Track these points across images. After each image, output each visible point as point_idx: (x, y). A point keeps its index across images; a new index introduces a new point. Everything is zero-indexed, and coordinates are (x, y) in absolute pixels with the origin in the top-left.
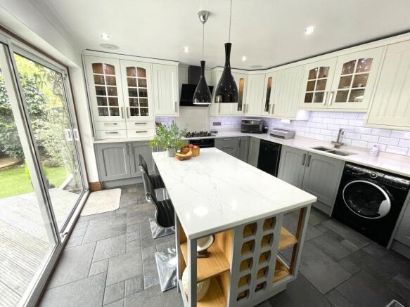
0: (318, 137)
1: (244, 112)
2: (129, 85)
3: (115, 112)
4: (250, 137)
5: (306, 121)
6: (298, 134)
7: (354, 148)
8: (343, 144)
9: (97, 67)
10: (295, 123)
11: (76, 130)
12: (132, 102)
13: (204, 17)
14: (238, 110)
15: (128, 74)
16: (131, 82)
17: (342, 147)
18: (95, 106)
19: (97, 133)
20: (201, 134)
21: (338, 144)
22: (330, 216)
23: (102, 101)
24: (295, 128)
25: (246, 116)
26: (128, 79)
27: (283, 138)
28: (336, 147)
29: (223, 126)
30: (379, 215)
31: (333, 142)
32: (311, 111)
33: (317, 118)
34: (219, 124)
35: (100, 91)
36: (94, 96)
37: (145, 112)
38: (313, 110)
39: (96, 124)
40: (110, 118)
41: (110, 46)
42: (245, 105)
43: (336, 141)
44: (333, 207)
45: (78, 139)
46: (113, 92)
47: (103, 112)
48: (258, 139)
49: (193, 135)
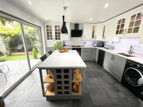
0: (123, 49)
1: (95, 39)
2: (55, 31)
3: (52, 39)
4: (96, 48)
5: (119, 42)
6: (115, 47)
7: (138, 54)
8: (133, 52)
9: (47, 26)
10: (114, 43)
11: (41, 43)
12: (56, 36)
13: (65, 9)
14: (92, 38)
15: (55, 28)
16: (56, 30)
17: (132, 53)
18: (46, 37)
19: (47, 45)
20: (78, 46)
21: (131, 52)
22: (120, 82)
23: (48, 36)
24: (114, 45)
25: (95, 40)
26: (55, 29)
27: (108, 49)
28: (129, 53)
29: (87, 44)
30: (138, 85)
31: (128, 51)
32: (121, 38)
33: (123, 41)
34: (86, 43)
35: (48, 33)
36: (46, 34)
37: (59, 39)
38: (121, 37)
39: (46, 42)
40: (50, 40)
41: (49, 20)
42: (95, 36)
43: (130, 51)
44: (121, 79)
45: (41, 46)
46: (51, 33)
47: (48, 39)
48: (98, 49)
49: (74, 46)
